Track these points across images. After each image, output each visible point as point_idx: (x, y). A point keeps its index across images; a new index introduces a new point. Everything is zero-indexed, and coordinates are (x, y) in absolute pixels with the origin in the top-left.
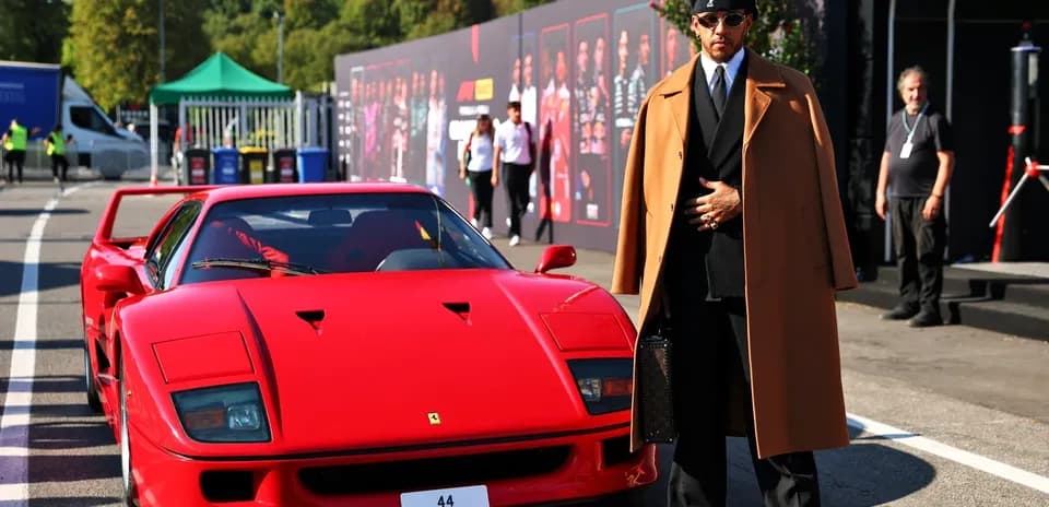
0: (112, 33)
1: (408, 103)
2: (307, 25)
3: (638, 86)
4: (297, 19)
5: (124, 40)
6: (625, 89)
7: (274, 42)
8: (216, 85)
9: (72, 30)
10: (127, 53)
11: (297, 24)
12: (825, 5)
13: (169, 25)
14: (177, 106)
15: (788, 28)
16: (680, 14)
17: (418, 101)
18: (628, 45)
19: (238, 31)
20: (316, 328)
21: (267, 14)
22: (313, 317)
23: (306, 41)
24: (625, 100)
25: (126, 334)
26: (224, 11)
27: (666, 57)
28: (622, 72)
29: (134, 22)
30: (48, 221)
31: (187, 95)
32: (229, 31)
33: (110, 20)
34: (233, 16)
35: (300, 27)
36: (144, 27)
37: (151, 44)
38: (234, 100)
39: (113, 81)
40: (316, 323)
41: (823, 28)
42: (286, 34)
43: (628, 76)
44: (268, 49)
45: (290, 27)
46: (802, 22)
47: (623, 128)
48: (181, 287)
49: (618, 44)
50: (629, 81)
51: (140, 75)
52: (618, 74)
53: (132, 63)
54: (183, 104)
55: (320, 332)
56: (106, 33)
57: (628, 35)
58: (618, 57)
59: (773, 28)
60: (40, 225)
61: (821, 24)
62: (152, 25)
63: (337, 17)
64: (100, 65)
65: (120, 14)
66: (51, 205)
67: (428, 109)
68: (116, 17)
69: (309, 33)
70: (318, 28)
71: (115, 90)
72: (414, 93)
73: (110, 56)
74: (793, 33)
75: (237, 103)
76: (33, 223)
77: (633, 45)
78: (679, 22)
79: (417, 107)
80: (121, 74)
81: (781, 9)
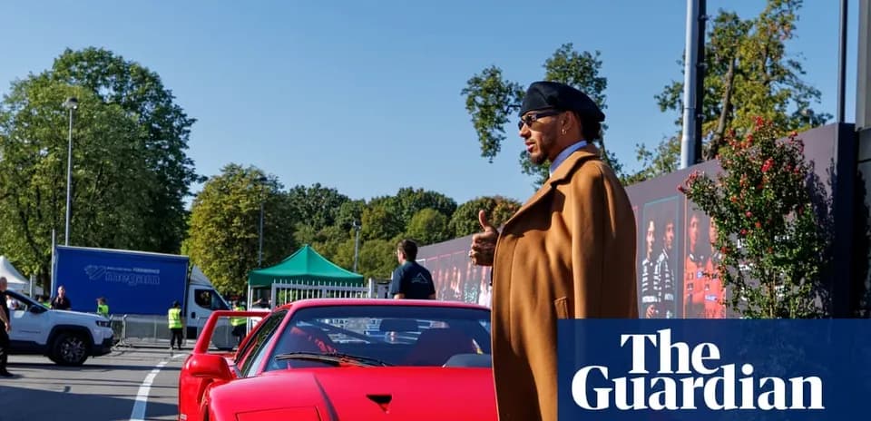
0: (221, 236)
1: (461, 288)
2: (379, 236)
3: (663, 267)
4: (371, 232)
5: (230, 243)
6: (651, 270)
7: (351, 249)
8: (303, 272)
9: (190, 232)
10: (232, 253)
11: (371, 236)
12: (833, 194)
13: (267, 232)
14: (270, 288)
15: (800, 211)
16: (704, 197)
17: (470, 286)
18: (655, 234)
19: (322, 239)
20: (385, 410)
21: (347, 227)
22: (383, 400)
23: (377, 249)
24: (651, 280)
25: (213, 406)
26: (312, 223)
27: (689, 241)
28: (649, 256)
29: (239, 228)
30: (158, 374)
31: (278, 278)
32: (315, 240)
33: (220, 226)
34: (319, 228)
35: (373, 238)
36: (246, 234)
37: (251, 246)
38: (316, 284)
39: (219, 276)
40: (384, 405)
41: (831, 212)
42: (362, 243)
43: (654, 259)
44: (346, 254)
45: (366, 237)
46: (812, 206)
47: (649, 304)
48: (265, 373)
49: (647, 232)
50: (655, 264)
51: (240, 271)
52: (646, 257)
53: (235, 261)
54: (274, 285)
55: (387, 412)
56: (216, 237)
57: (655, 225)
58: (647, 243)
59: (786, 211)
60: (151, 377)
61: (829, 209)
62: (254, 231)
63: (404, 231)
64: (209, 263)
65: (229, 222)
66: (162, 364)
67: (479, 292)
68: (225, 224)
69: (380, 243)
70: (388, 239)
71: (220, 283)
72: (468, 278)
73: (218, 256)
74: (805, 215)
75: (319, 287)
76: (146, 375)
77: (659, 233)
78: (703, 204)
79: (470, 291)
80: (226, 271)
81: (795, 194)
